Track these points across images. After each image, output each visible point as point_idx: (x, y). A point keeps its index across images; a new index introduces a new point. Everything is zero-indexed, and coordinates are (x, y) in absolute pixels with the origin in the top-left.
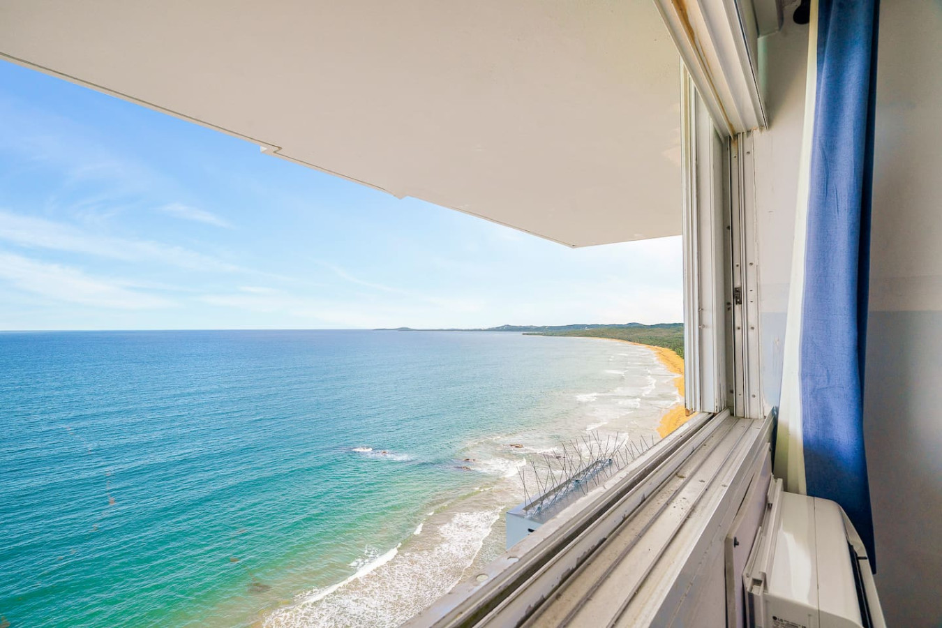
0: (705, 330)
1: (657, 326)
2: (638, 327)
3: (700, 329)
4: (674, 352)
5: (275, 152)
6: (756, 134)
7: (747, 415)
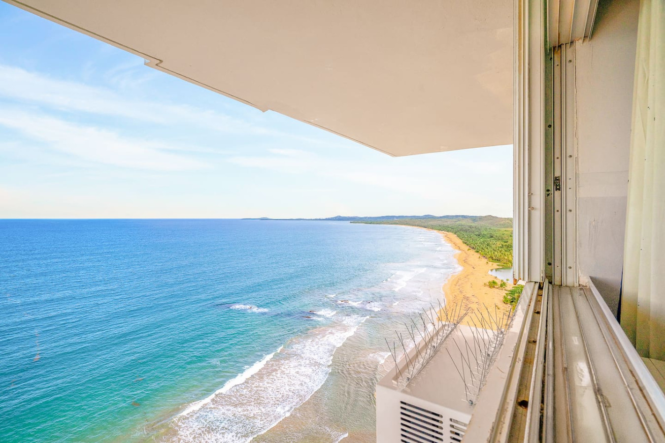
0: (533, 212)
1: (444, 217)
2: (431, 218)
3: (529, 211)
4: (456, 235)
5: (157, 65)
6: (579, 44)
7: (564, 284)
